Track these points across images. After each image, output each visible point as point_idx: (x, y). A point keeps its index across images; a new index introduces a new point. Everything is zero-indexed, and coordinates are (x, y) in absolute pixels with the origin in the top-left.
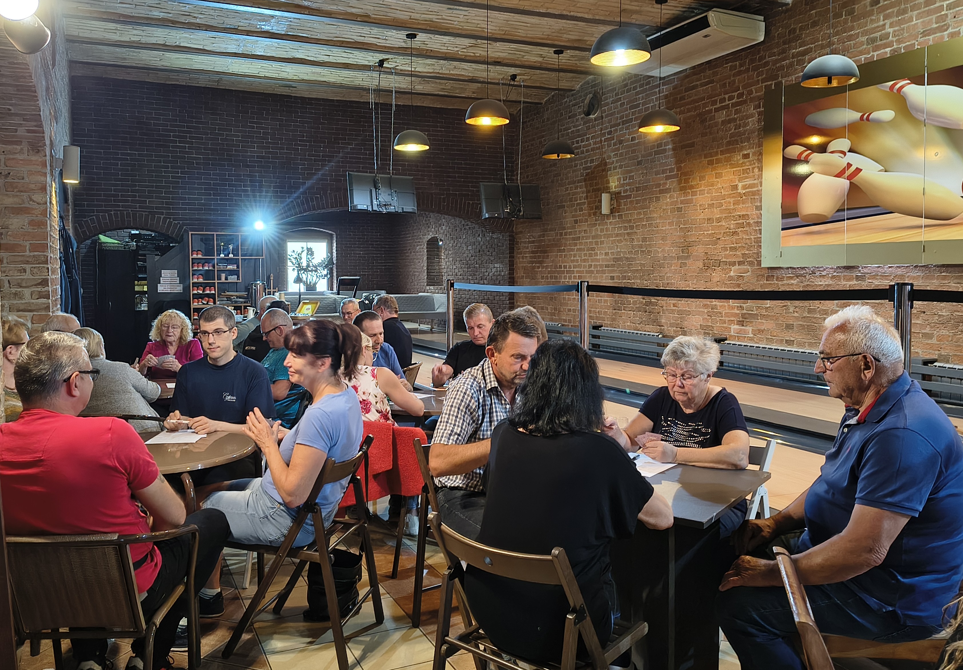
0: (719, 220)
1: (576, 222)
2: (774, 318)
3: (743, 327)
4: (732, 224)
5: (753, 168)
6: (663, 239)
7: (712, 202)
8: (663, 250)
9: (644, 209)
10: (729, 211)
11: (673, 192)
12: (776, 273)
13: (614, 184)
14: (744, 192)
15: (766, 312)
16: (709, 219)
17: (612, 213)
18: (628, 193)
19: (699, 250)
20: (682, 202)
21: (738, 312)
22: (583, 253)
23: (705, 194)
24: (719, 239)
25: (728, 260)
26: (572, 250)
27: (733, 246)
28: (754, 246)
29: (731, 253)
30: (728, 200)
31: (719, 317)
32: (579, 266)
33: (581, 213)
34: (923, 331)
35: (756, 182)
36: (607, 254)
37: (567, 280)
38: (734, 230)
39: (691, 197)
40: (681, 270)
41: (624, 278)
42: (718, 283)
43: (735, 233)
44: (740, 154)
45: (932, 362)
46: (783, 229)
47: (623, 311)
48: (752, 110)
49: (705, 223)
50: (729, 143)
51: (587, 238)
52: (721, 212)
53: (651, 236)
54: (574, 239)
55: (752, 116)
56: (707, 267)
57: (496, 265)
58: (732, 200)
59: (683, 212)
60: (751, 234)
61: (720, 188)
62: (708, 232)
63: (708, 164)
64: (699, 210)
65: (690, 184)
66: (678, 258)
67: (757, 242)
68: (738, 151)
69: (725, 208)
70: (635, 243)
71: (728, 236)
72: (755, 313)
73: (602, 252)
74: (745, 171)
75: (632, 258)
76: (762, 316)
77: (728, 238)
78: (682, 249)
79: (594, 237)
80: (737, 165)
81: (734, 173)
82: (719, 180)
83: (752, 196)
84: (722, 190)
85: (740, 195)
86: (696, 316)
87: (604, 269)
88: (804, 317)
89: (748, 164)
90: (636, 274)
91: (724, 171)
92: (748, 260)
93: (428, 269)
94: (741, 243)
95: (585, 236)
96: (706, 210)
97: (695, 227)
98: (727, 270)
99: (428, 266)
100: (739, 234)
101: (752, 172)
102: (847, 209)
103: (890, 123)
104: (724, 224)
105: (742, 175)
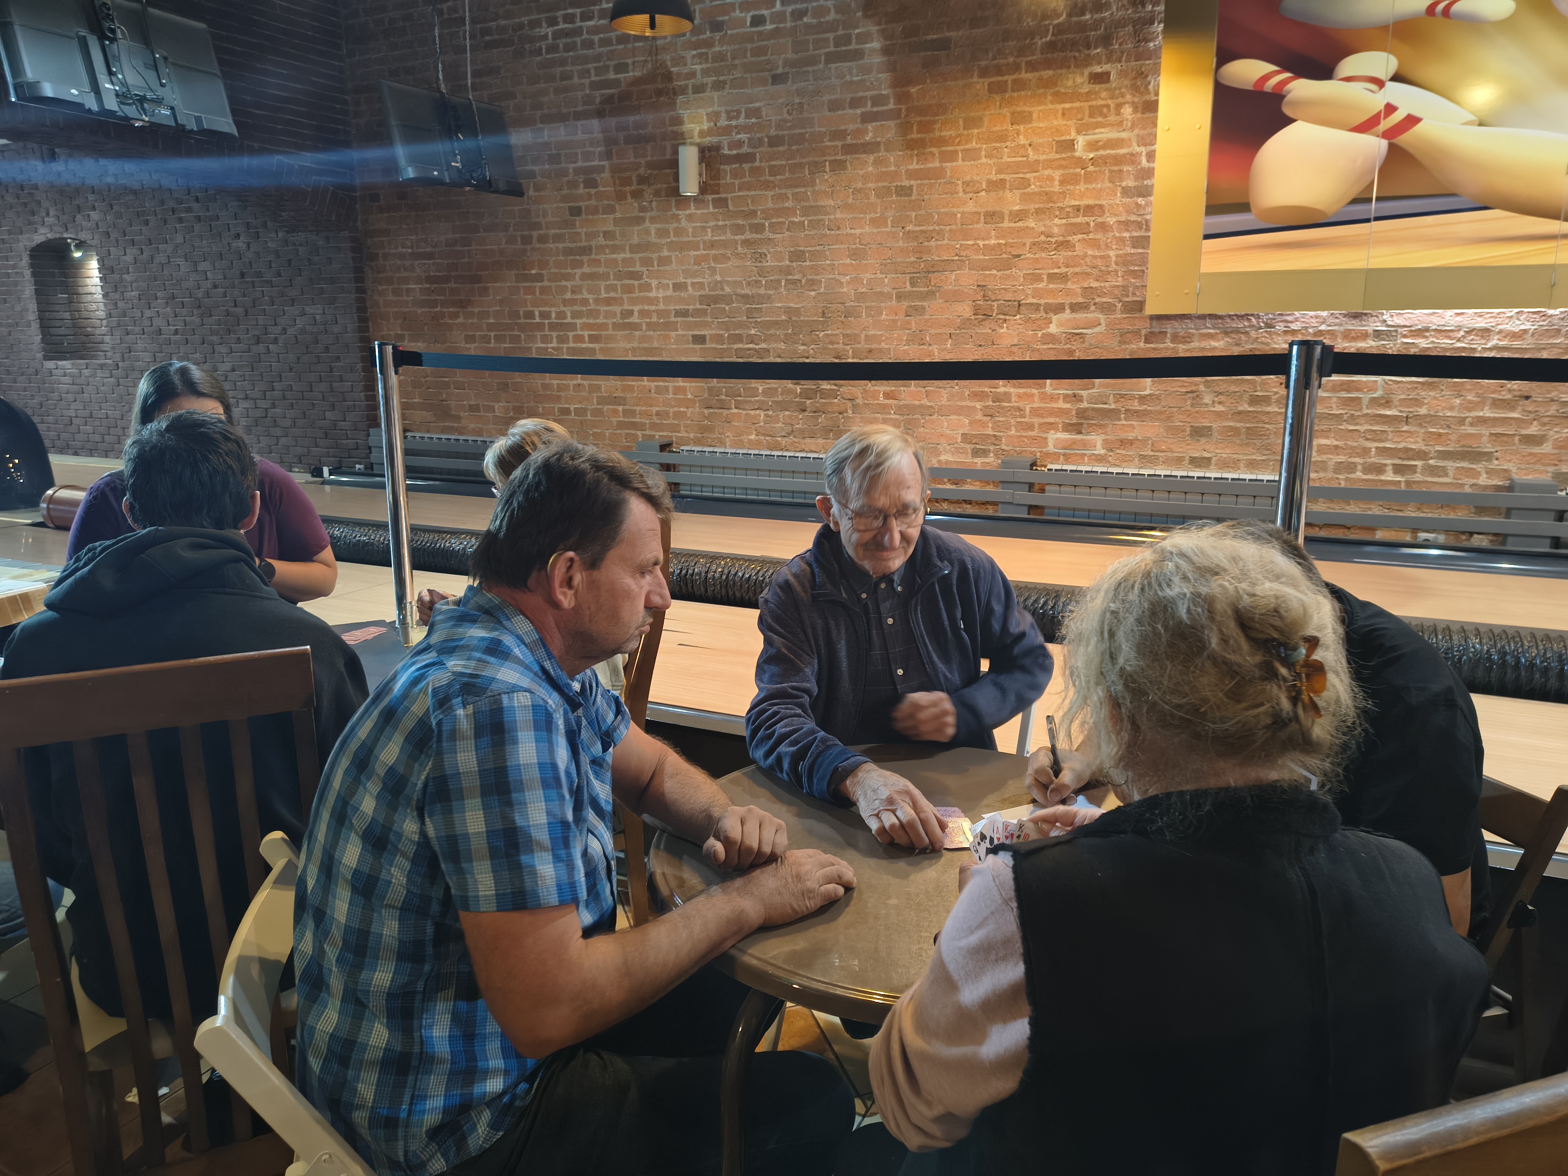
0: (1019, 216)
1: (576, 212)
2: (1163, 417)
3: (1079, 437)
5: (1119, 106)
6: (854, 254)
7: (1002, 176)
8: (857, 280)
9: (797, 186)
10: (1049, 196)
11: (887, 150)
12: (1170, 328)
13: (698, 126)
14: (1091, 155)
15: (1141, 404)
18: (745, 149)
19: (960, 279)
20: (911, 175)
21: (1068, 406)
22: (603, 284)
23: (980, 158)
24: (1019, 256)
25: (1043, 302)
26: (567, 277)
27: (1056, 271)
28: (1116, 271)
29: (1051, 286)
30: (1047, 172)
31: (1016, 417)
32: (592, 314)
33: (593, 191)
34: (1524, 432)
35: (1124, 135)
36: (678, 287)
37: (554, 345)
38: (1061, 238)
39: (937, 164)
40: (909, 323)
41: (739, 339)
42: (1014, 349)
43: (1063, 245)
44: (1082, 74)
46: (1207, 237)
47: (736, 411)
49: (978, 222)
50: (1051, 46)
51: (615, 249)
52: (1025, 198)
53: (818, 248)
54: (569, 252)
56: (983, 314)
57: (309, 310)
58: (1057, 174)
59: (914, 197)
60: (1108, 247)
61: (1024, 145)
62: (987, 242)
63: (990, 91)
64: (961, 194)
65: (937, 133)
66: (899, 297)
67: (1125, 264)
68: (1077, 66)
69: (1037, 190)
70: (770, 262)
71: (1043, 250)
72: (1113, 406)
73: (665, 281)
74: (1095, 111)
75: (760, 295)
76: (1131, 414)
77: (1043, 255)
78: (911, 278)
79: (635, 249)
80: (1074, 96)
81: (1063, 114)
82: (1022, 128)
83: (1115, 165)
84: (1030, 151)
85: (1081, 163)
86: (952, 417)
87: (673, 319)
88: (1240, 413)
89: (1104, 94)
90: (772, 332)
91: (1036, 110)
92: (1098, 300)
93: (41, 319)
94: (1080, 265)
95: (607, 246)
96: (983, 193)
97: (951, 231)
98: (1039, 323)
99: (41, 311)
100: (1074, 246)
101: (1118, 114)
102: (1378, 199)
103: (1502, 24)
104: (1033, 225)
105: (1087, 120)
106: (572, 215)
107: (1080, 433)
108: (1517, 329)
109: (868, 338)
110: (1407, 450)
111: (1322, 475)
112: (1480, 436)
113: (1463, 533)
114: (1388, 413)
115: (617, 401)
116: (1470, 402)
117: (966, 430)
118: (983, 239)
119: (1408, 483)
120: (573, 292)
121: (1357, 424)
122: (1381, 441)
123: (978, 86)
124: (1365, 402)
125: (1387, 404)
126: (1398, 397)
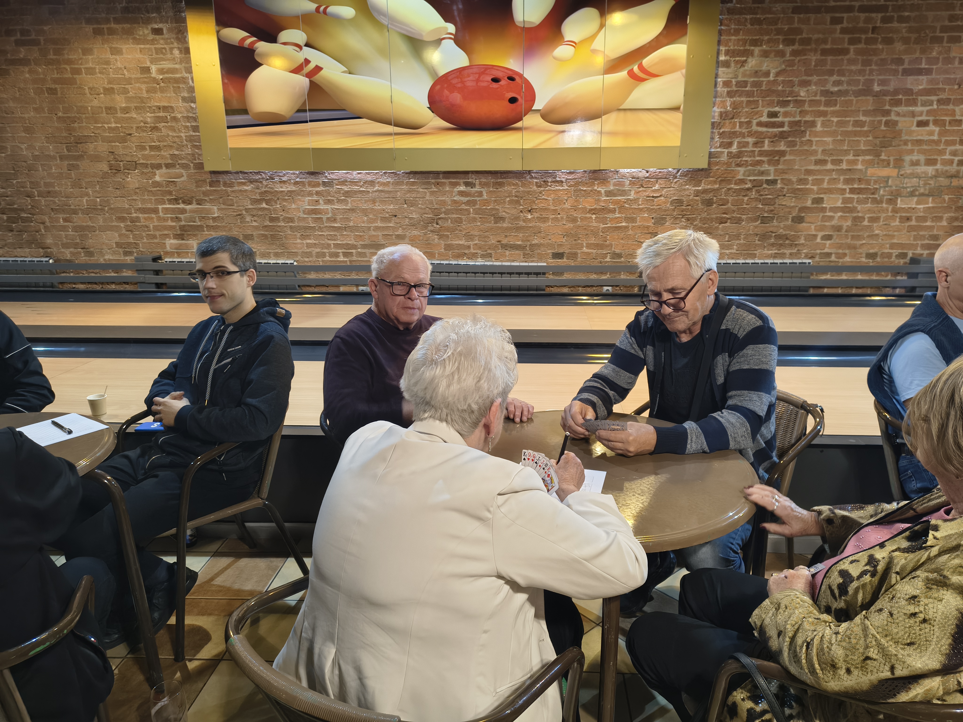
0: (126, 110)
2: (227, 229)
3: (183, 242)
4: (149, 117)
5: (171, 49)
6: (27, 130)
7: (112, 86)
8: (31, 147)
10: (142, 100)
11: (36, 64)
12: (222, 178)
14: (161, 77)
15: (214, 222)
16: (109, 108)
19: (98, 148)
21: (174, 224)
23: (96, 74)
24: (130, 134)
25: (149, 162)
27: (153, 144)
28: (187, 145)
29: (152, 153)
30: (137, 85)
31: (145, 231)
34: (396, 233)
38: (153, 125)
39: (70, 75)
40: (70, 174)
42: (137, 191)
43: (155, 129)
44: (147, 28)
46: (229, 127)
49: (102, 113)
50: (127, 10)
52: (128, 99)
56: (115, 170)
58: (144, 87)
59: (59, 95)
60: (180, 131)
61: (121, 68)
62: (110, 125)
63: (95, 33)
64: (88, 95)
65: (67, 56)
66: (62, 158)
67: (191, 141)
68: (143, 23)
69: (133, 95)
71: (144, 131)
72: (199, 224)
74: (159, 51)
76: (209, 227)
77: (145, 134)
78: (67, 147)
80: (144, 41)
81: (141, 51)
82: (117, 57)
83: (175, 83)
84: (125, 72)
85: (155, 80)
86: (108, 232)
88: (266, 226)
89: (162, 42)
91: (124, 47)
92: (180, 162)
94: (166, 141)
96: (102, 95)
97: (86, 118)
98: (149, 175)
100: (161, 130)
101: (172, 54)
102: (310, 110)
103: (351, 21)
104: (135, 116)
105: (155, 56)
107: (183, 239)
108: (385, 181)
109: (46, 184)
110: (348, 244)
111: (311, 259)
112: (378, 235)
114: (336, 225)
116: (371, 219)
117: (117, 240)
118: (107, 123)
119: (350, 261)
121: (322, 232)
122: (335, 240)
123: (87, 30)
124: (324, 219)
125: (335, 220)
126: (339, 217)
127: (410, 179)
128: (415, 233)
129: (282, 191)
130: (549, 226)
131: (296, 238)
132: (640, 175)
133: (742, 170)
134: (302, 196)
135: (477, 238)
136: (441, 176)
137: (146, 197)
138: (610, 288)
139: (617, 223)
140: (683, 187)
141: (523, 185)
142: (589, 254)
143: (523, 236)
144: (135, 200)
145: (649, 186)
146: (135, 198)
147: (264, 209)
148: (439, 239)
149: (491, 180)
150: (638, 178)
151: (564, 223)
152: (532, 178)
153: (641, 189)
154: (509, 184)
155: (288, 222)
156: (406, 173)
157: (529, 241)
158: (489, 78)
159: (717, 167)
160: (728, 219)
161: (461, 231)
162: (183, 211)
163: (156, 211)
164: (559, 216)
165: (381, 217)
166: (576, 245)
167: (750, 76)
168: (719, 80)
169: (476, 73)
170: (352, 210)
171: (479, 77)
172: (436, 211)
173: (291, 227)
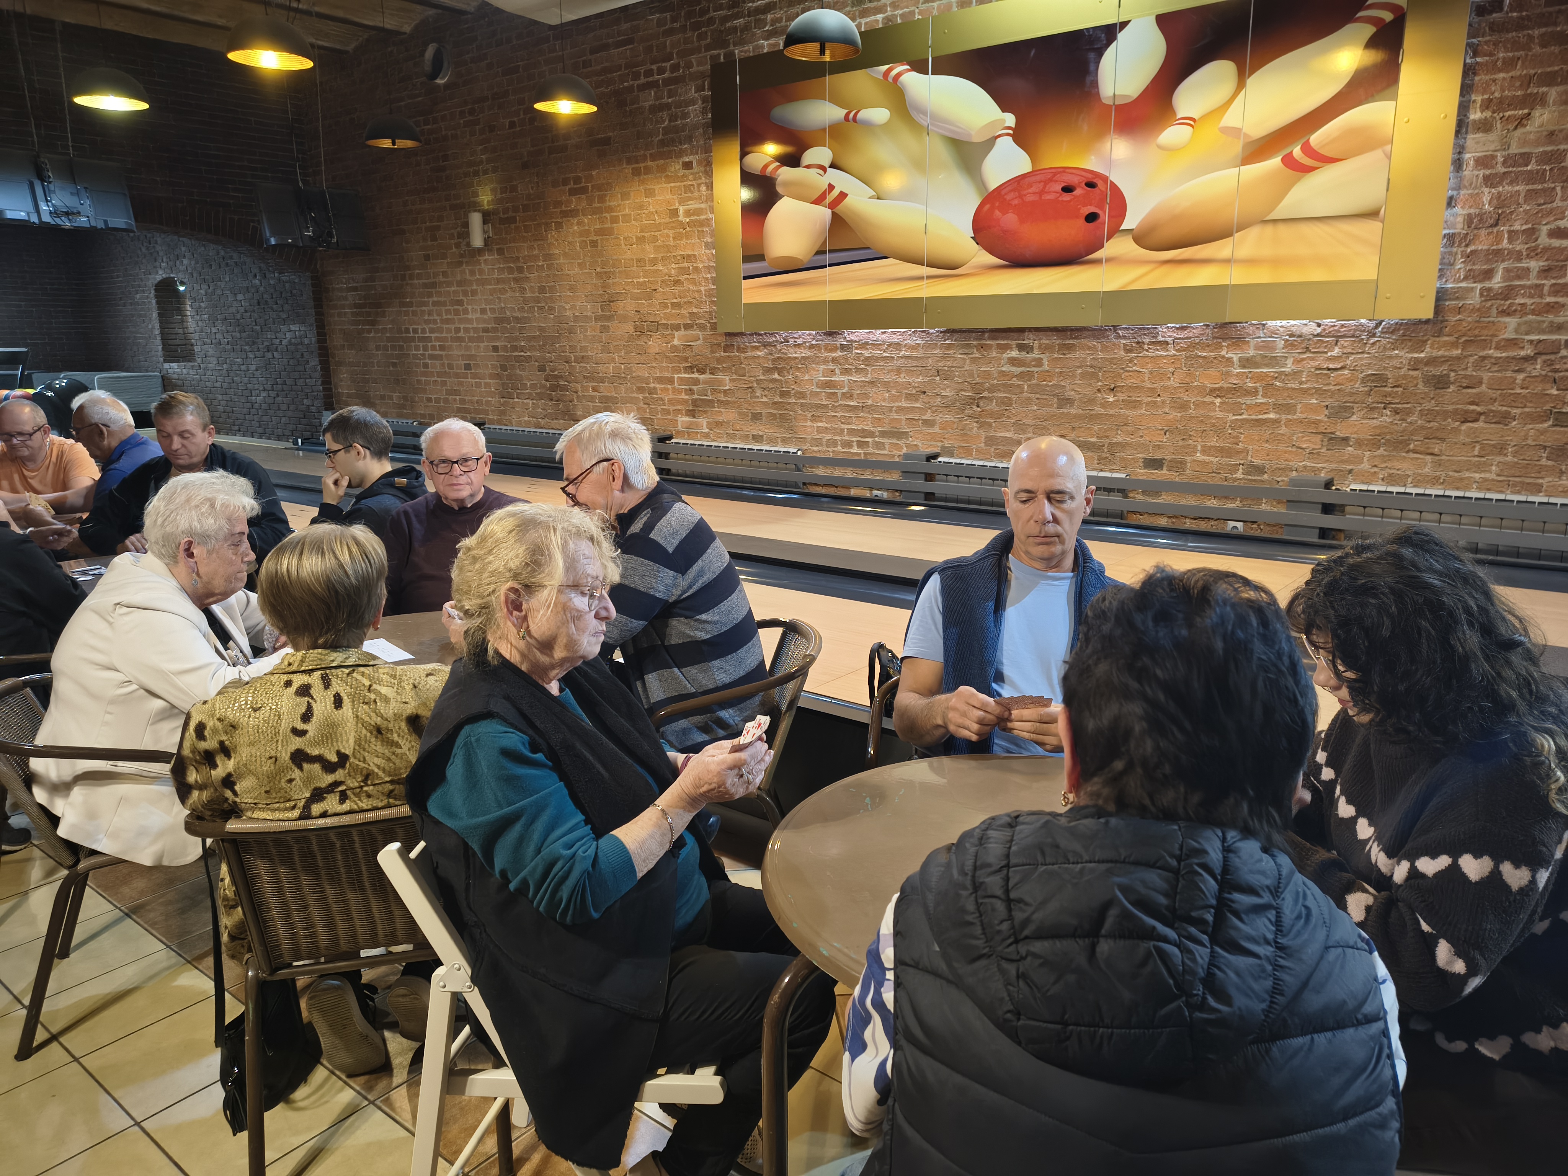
0: (654, 262)
1: (427, 258)
2: (736, 405)
3: (694, 420)
4: (673, 269)
5: (699, 185)
6: (571, 288)
7: (643, 234)
8: (573, 307)
9: (539, 240)
10: (668, 248)
11: (583, 215)
12: (736, 341)
13: (486, 197)
14: (688, 220)
15: (725, 396)
16: (639, 260)
17: (486, 245)
18: (511, 214)
19: (626, 306)
20: (597, 232)
21: (687, 397)
22: (443, 309)
23: (631, 221)
24: (655, 290)
25: (669, 322)
26: (425, 304)
27: (675, 301)
28: (705, 301)
29: (673, 311)
30: (666, 231)
31: (660, 405)
32: (440, 330)
33: (435, 243)
34: (924, 417)
35: (703, 206)
36: (483, 311)
37: (421, 352)
38: (676, 278)
39: (609, 225)
40: (601, 337)
41: (515, 348)
42: (657, 356)
43: (677, 282)
44: (679, 163)
45: (935, 456)
46: (745, 278)
47: (516, 400)
48: (693, 93)
49: (633, 266)
50: (662, 143)
51: (449, 284)
52: (657, 249)
53: (552, 284)
54: (425, 286)
55: (693, 102)
56: (640, 332)
57: (293, 328)
58: (671, 233)
59: (599, 248)
61: (652, 213)
62: (638, 280)
63: (633, 174)
64: (623, 246)
65: (608, 204)
66: (597, 318)
68: (676, 157)
69: (662, 243)
70: (528, 295)
71: (667, 285)
72: (711, 398)
73: (476, 307)
74: (688, 189)
75: (524, 317)
76: (719, 403)
77: (668, 289)
78: (601, 305)
79: (460, 284)
80: (676, 179)
81: (671, 191)
82: (650, 200)
83: (700, 227)
84: (656, 217)
85: (681, 224)
87: (481, 334)
88: (775, 403)
89: (691, 177)
90: (532, 343)
91: (657, 187)
92: (698, 321)
93: (162, 333)
94: (686, 296)
95: (445, 282)
96: (635, 245)
97: (620, 272)
98: (668, 337)
99: (162, 328)
100: (683, 283)
101: (697, 191)
102: (830, 251)
103: (885, 127)
104: (661, 268)
105: (684, 195)
106: (426, 260)
107: (694, 417)
108: (913, 343)
109: (582, 348)
110: (864, 430)
111: (820, 448)
112: (900, 420)
113: (897, 491)
114: (852, 404)
115: (456, 392)
116: (894, 396)
118: (636, 278)
119: (865, 454)
120: (429, 315)
121: (836, 412)
122: (850, 424)
123: (627, 171)
124: (839, 395)
125: (851, 397)
126: (856, 392)
127: (945, 340)
128: (948, 417)
129: (796, 358)
130: (1141, 415)
131: (806, 420)
132: (1305, 330)
133: (1512, 322)
134: (817, 364)
135: (1030, 429)
136: (987, 335)
137: (664, 364)
138: (1239, 525)
139: (1260, 413)
140: (1388, 353)
141: (1104, 349)
142: (1207, 463)
143: (1100, 429)
144: (654, 367)
145: (1321, 350)
146: (654, 365)
147: (776, 380)
148: (979, 428)
149: (1056, 341)
150: (1300, 336)
151: (1167, 410)
152: (1119, 337)
153: (1305, 356)
154: (1082, 348)
155: (799, 398)
156: (942, 332)
157: (1107, 437)
158: (1058, 187)
159: (1459, 317)
160: (1481, 414)
161: (1009, 417)
162: (696, 382)
163: (671, 381)
164: (1159, 399)
165: (907, 394)
166: (1184, 447)
167: (1537, 143)
168: (1467, 156)
169: (1040, 182)
170: (871, 383)
171: (1045, 187)
172: (977, 386)
173: (802, 405)
